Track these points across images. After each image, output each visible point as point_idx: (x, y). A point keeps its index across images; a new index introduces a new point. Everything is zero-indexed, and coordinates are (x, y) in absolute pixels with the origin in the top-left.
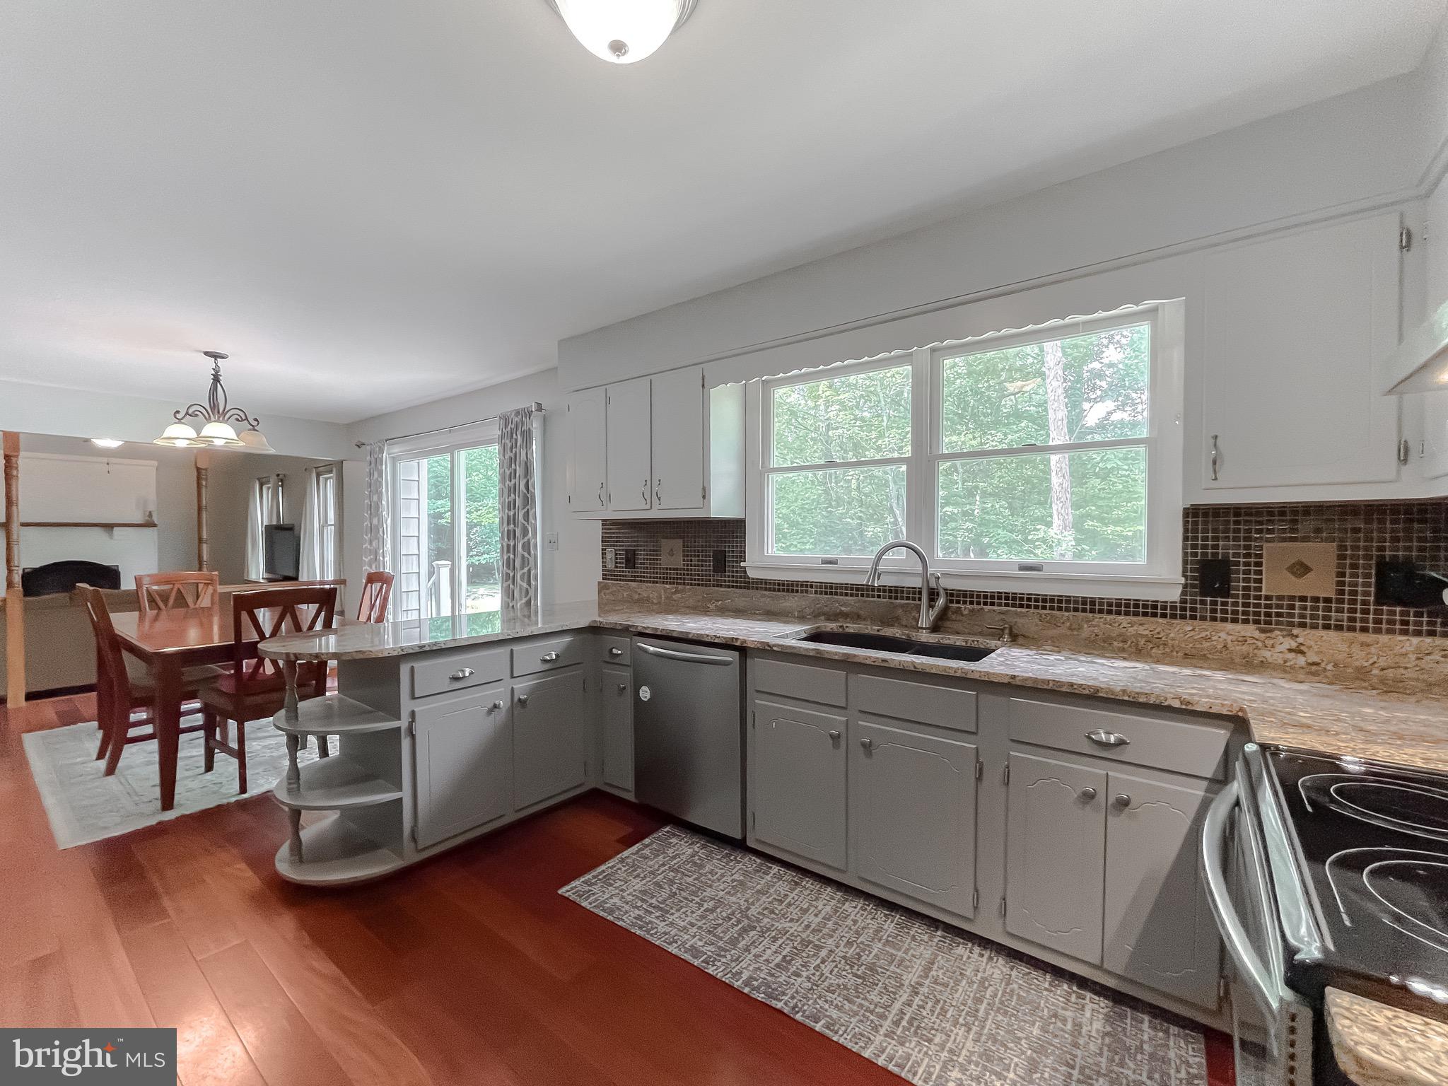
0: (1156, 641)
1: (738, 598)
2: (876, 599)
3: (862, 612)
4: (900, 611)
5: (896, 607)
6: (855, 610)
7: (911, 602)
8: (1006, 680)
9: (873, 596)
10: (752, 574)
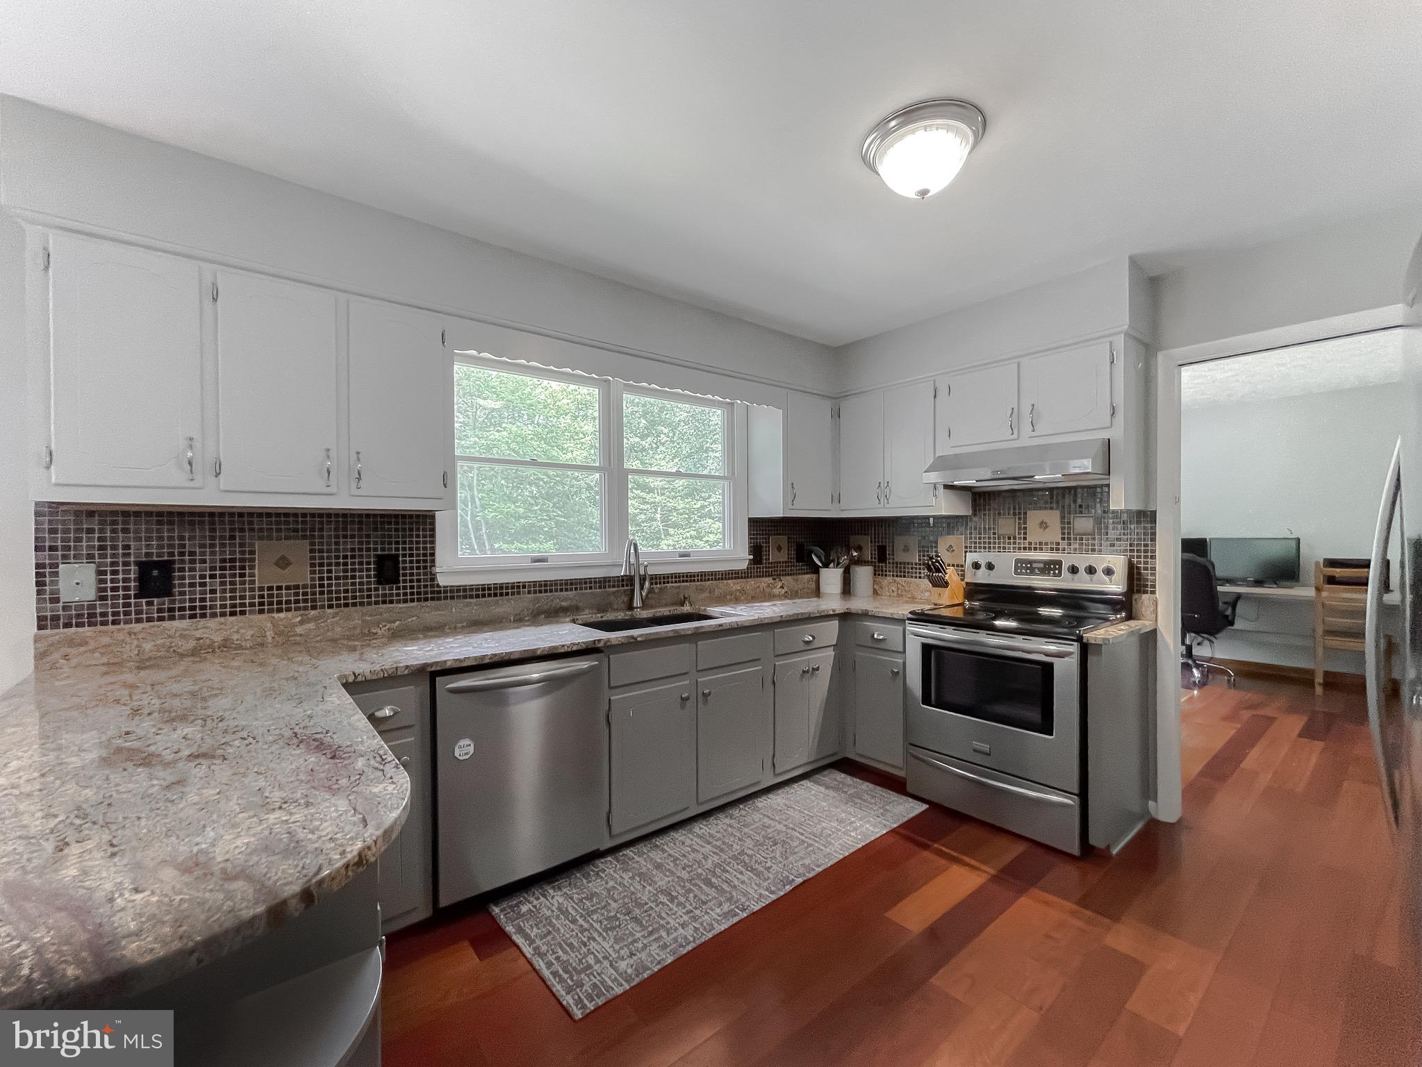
0: (743, 591)
1: (430, 613)
2: (588, 591)
3: (580, 604)
4: (612, 597)
5: (609, 594)
6: (574, 603)
7: (621, 588)
8: (779, 619)
9: (586, 588)
10: (442, 581)
